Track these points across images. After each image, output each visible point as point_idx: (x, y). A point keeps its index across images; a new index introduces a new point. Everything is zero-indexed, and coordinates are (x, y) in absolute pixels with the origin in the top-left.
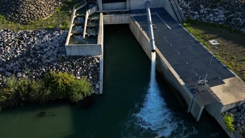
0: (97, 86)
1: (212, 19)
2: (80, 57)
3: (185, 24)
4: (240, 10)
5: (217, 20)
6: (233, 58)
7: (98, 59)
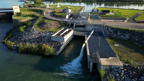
0: (57, 53)
1: (122, 37)
2: (56, 41)
3: (107, 38)
4: (137, 35)
5: (124, 38)
6: (121, 51)
7: (62, 43)
